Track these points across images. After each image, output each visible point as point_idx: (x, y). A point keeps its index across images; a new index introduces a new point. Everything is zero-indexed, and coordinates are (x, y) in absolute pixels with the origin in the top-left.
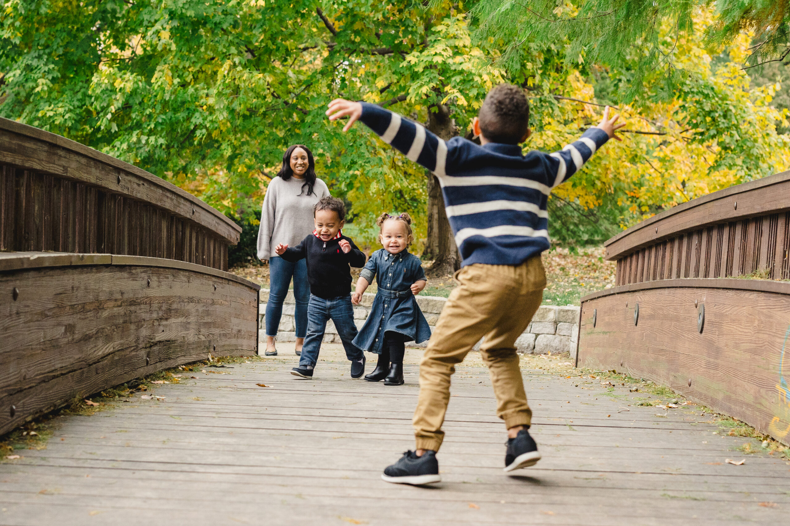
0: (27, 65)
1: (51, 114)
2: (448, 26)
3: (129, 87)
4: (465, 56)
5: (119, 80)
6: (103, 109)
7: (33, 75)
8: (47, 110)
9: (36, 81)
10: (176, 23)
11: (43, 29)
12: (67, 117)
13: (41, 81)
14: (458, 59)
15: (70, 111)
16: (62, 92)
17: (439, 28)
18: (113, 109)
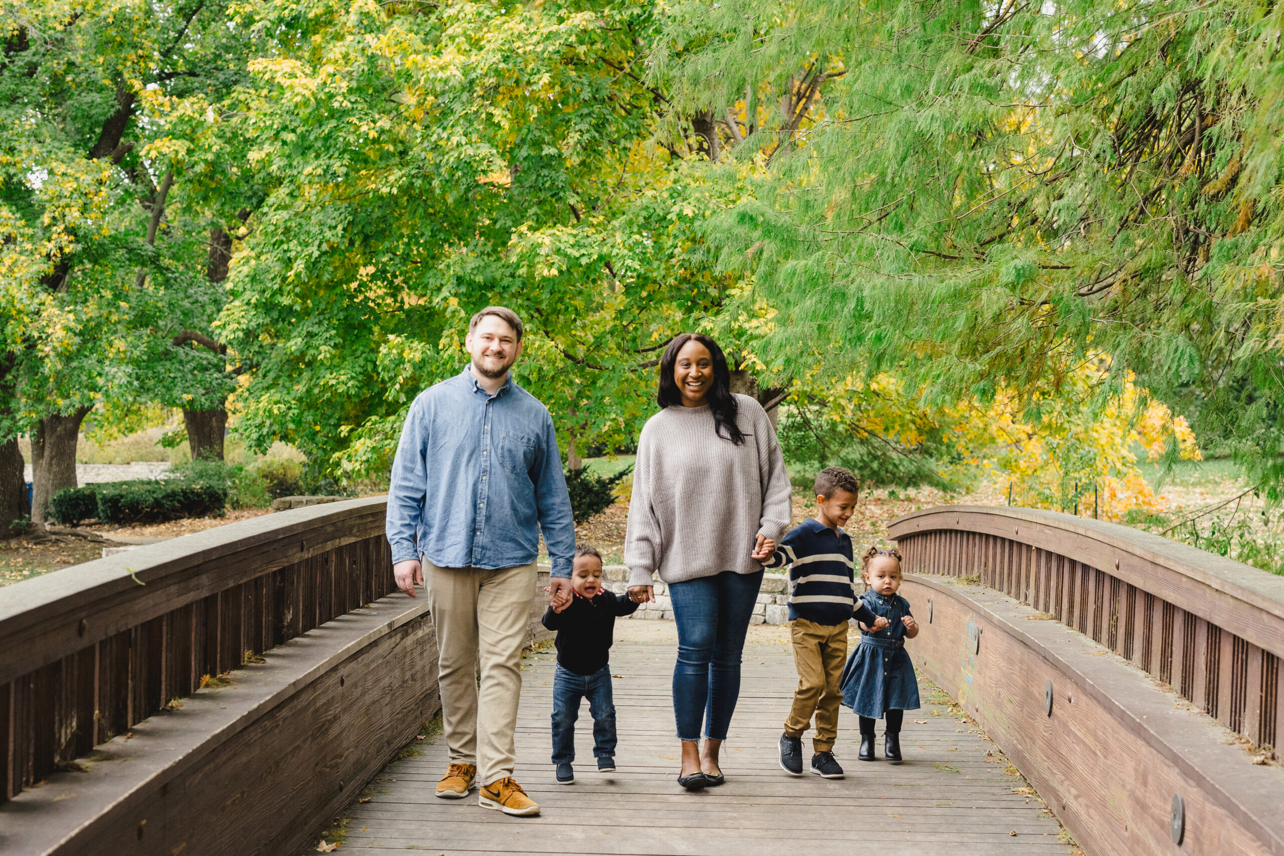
0: (308, 332)
1: (334, 382)
2: (742, 288)
3: (418, 356)
4: (762, 320)
5: (407, 351)
6: (391, 379)
7: (315, 342)
8: (329, 378)
9: (317, 348)
10: (463, 289)
11: (322, 293)
12: (350, 384)
13: (323, 348)
14: (755, 323)
15: (352, 378)
16: (343, 358)
17: (733, 292)
18: (400, 379)
